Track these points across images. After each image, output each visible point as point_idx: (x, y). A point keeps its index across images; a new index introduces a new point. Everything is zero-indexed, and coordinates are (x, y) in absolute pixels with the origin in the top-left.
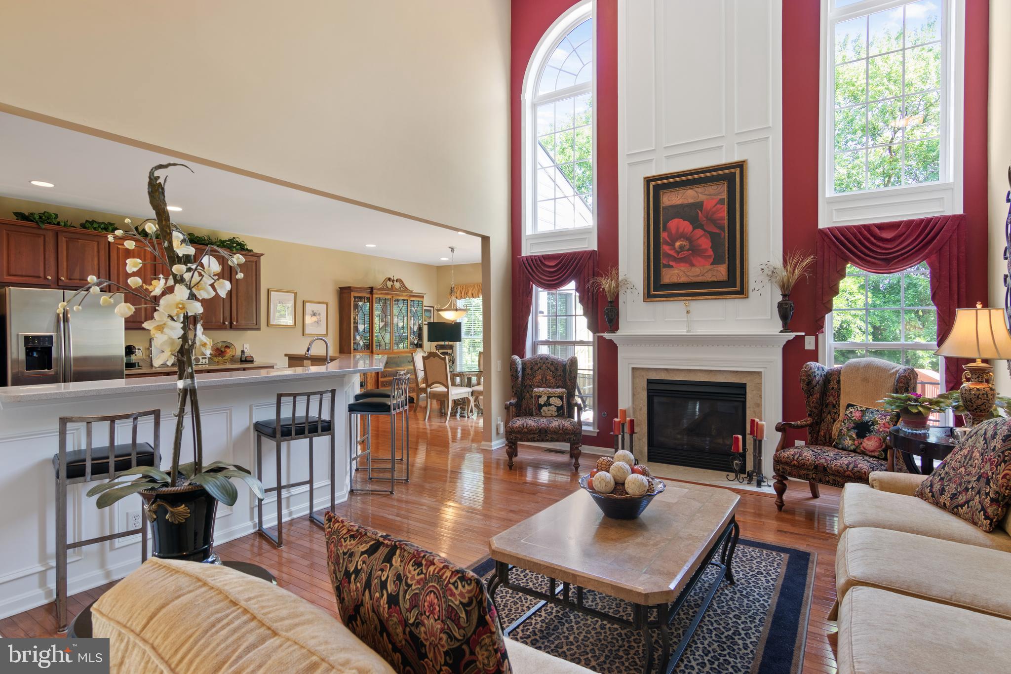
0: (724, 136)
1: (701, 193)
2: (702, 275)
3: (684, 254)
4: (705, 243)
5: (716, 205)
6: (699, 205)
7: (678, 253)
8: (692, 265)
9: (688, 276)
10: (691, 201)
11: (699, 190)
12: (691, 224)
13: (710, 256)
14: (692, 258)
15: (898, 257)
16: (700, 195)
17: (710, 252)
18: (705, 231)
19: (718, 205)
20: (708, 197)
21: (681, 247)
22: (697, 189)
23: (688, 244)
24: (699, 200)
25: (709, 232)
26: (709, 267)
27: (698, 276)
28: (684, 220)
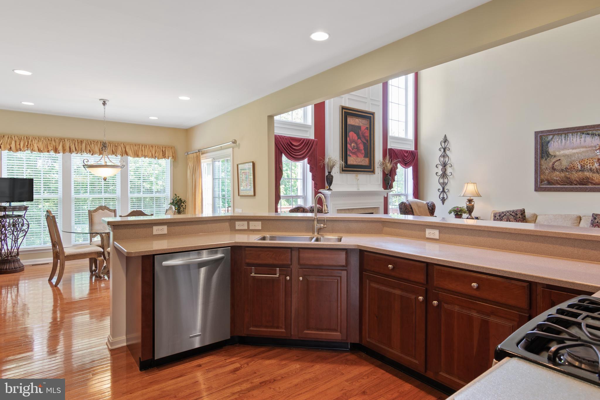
0: (367, 98)
1: (361, 122)
2: (361, 162)
3: (355, 150)
4: (361, 147)
5: (365, 130)
6: (359, 127)
7: (353, 149)
8: (358, 157)
9: (356, 162)
10: (357, 125)
11: (360, 120)
12: (357, 136)
13: (362, 153)
14: (357, 153)
15: (409, 162)
16: (360, 123)
17: (363, 152)
18: (362, 141)
19: (366, 130)
20: (363, 125)
21: (354, 147)
22: (359, 119)
23: (356, 145)
24: (360, 125)
25: (363, 142)
26: (363, 158)
27: (359, 162)
28: (355, 133)
